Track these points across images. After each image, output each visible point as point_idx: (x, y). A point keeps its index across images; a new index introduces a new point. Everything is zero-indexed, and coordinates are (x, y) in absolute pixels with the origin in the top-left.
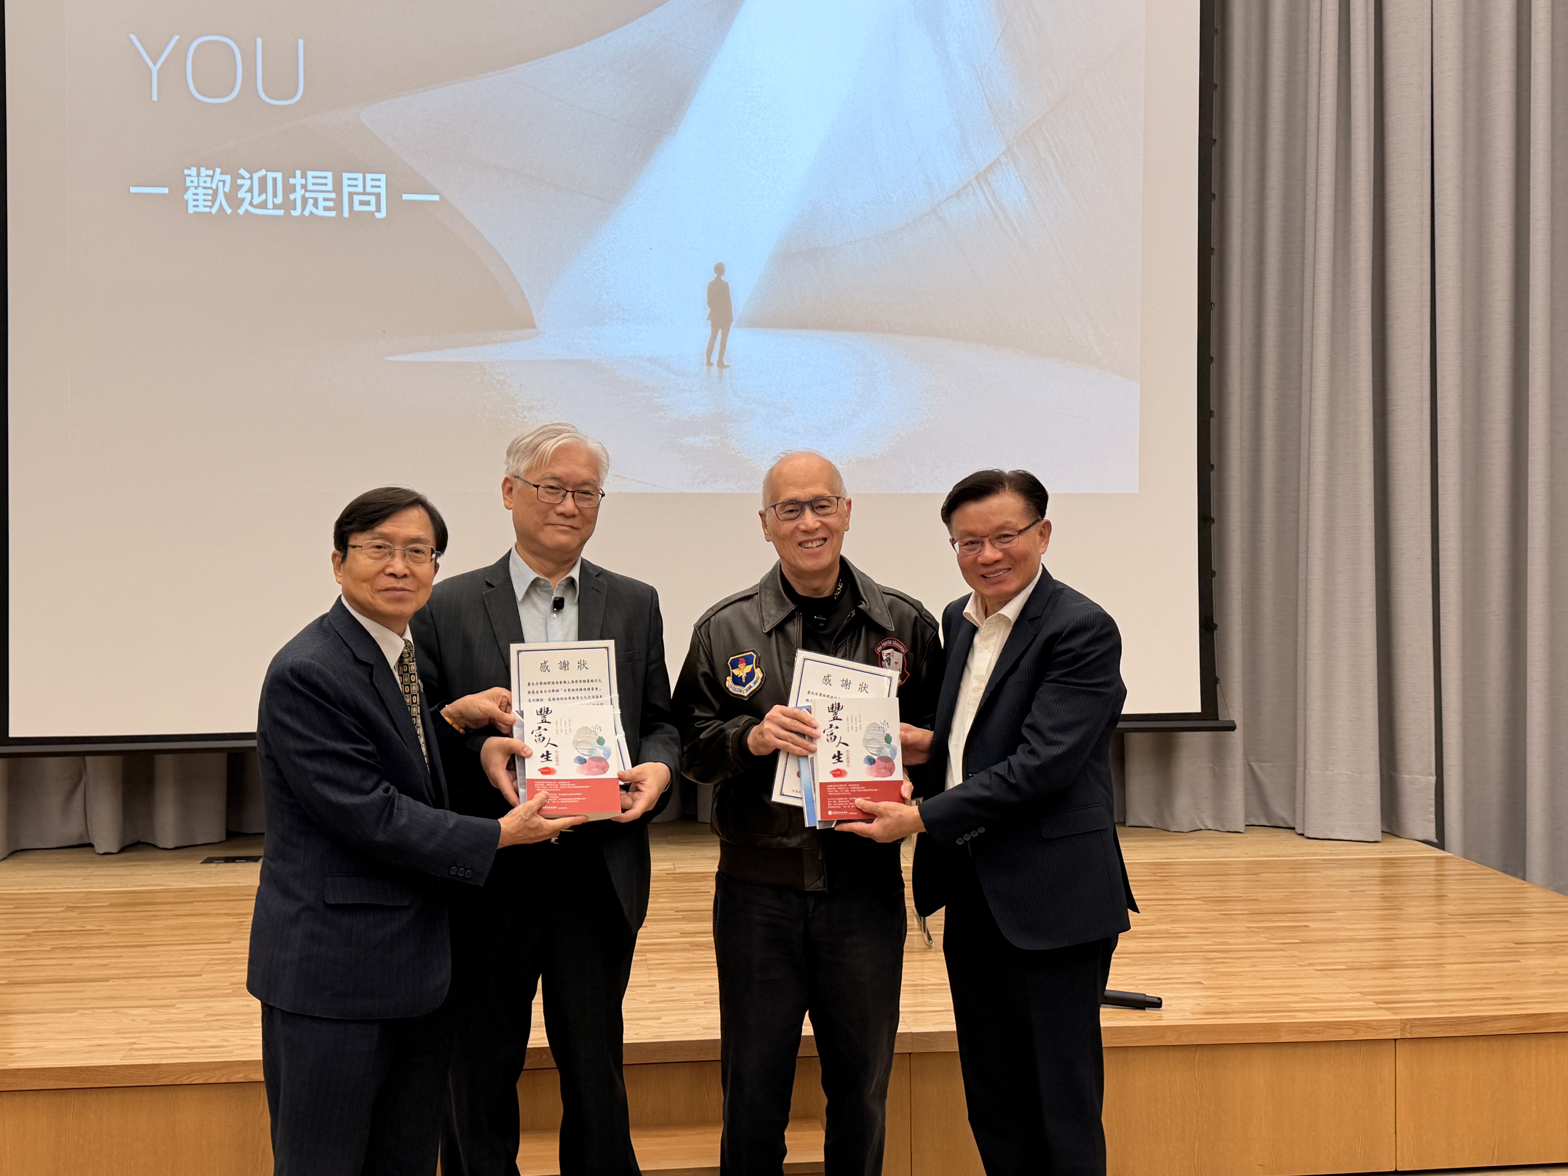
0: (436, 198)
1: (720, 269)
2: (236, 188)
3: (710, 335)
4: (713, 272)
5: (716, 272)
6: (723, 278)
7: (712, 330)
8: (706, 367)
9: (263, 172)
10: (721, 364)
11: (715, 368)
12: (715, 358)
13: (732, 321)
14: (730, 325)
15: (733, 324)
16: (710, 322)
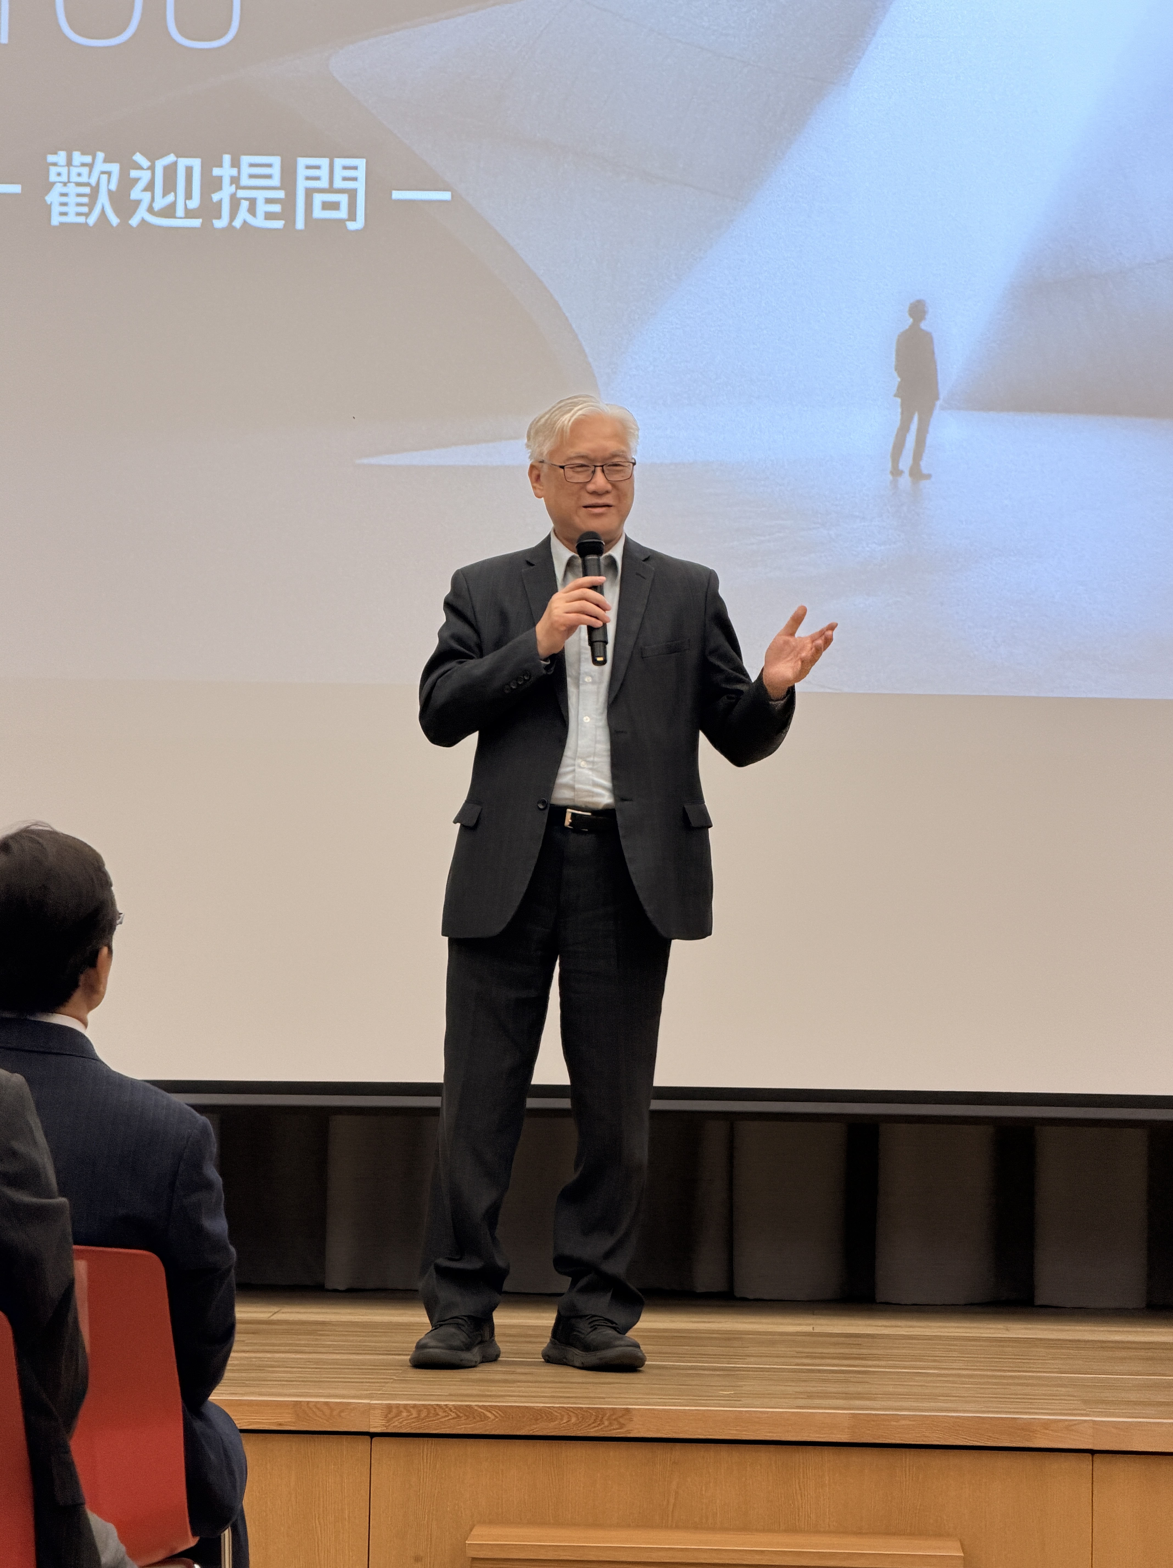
0: (446, 196)
1: (918, 310)
2: (126, 183)
3: (898, 424)
4: (907, 315)
5: (911, 315)
6: (924, 325)
7: (902, 413)
8: (890, 477)
9: (171, 158)
10: (916, 474)
11: (905, 480)
12: (905, 463)
13: (937, 398)
14: (934, 405)
15: (938, 403)
16: (899, 400)
